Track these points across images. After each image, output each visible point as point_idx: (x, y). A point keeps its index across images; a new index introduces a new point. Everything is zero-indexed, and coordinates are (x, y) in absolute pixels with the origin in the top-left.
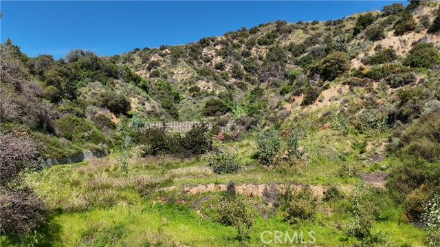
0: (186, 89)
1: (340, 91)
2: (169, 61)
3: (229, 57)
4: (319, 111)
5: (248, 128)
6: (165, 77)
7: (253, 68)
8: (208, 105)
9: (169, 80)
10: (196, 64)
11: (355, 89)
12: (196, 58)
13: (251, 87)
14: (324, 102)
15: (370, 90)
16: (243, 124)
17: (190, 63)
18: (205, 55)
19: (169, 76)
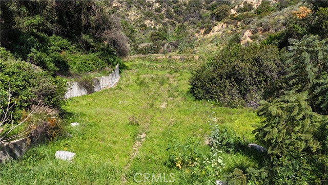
0: (137, 25)
1: (222, 27)
2: (125, 6)
3: (164, 3)
4: (211, 37)
5: (176, 47)
6: (123, 17)
7: (180, 11)
8: (152, 35)
9: (126, 20)
10: (142, 8)
11: (229, 25)
12: (142, 4)
13: (178, 25)
14: (214, 33)
15: (236, 26)
16: (174, 45)
17: (138, 7)
18: (148, 2)
19: (126, 17)
